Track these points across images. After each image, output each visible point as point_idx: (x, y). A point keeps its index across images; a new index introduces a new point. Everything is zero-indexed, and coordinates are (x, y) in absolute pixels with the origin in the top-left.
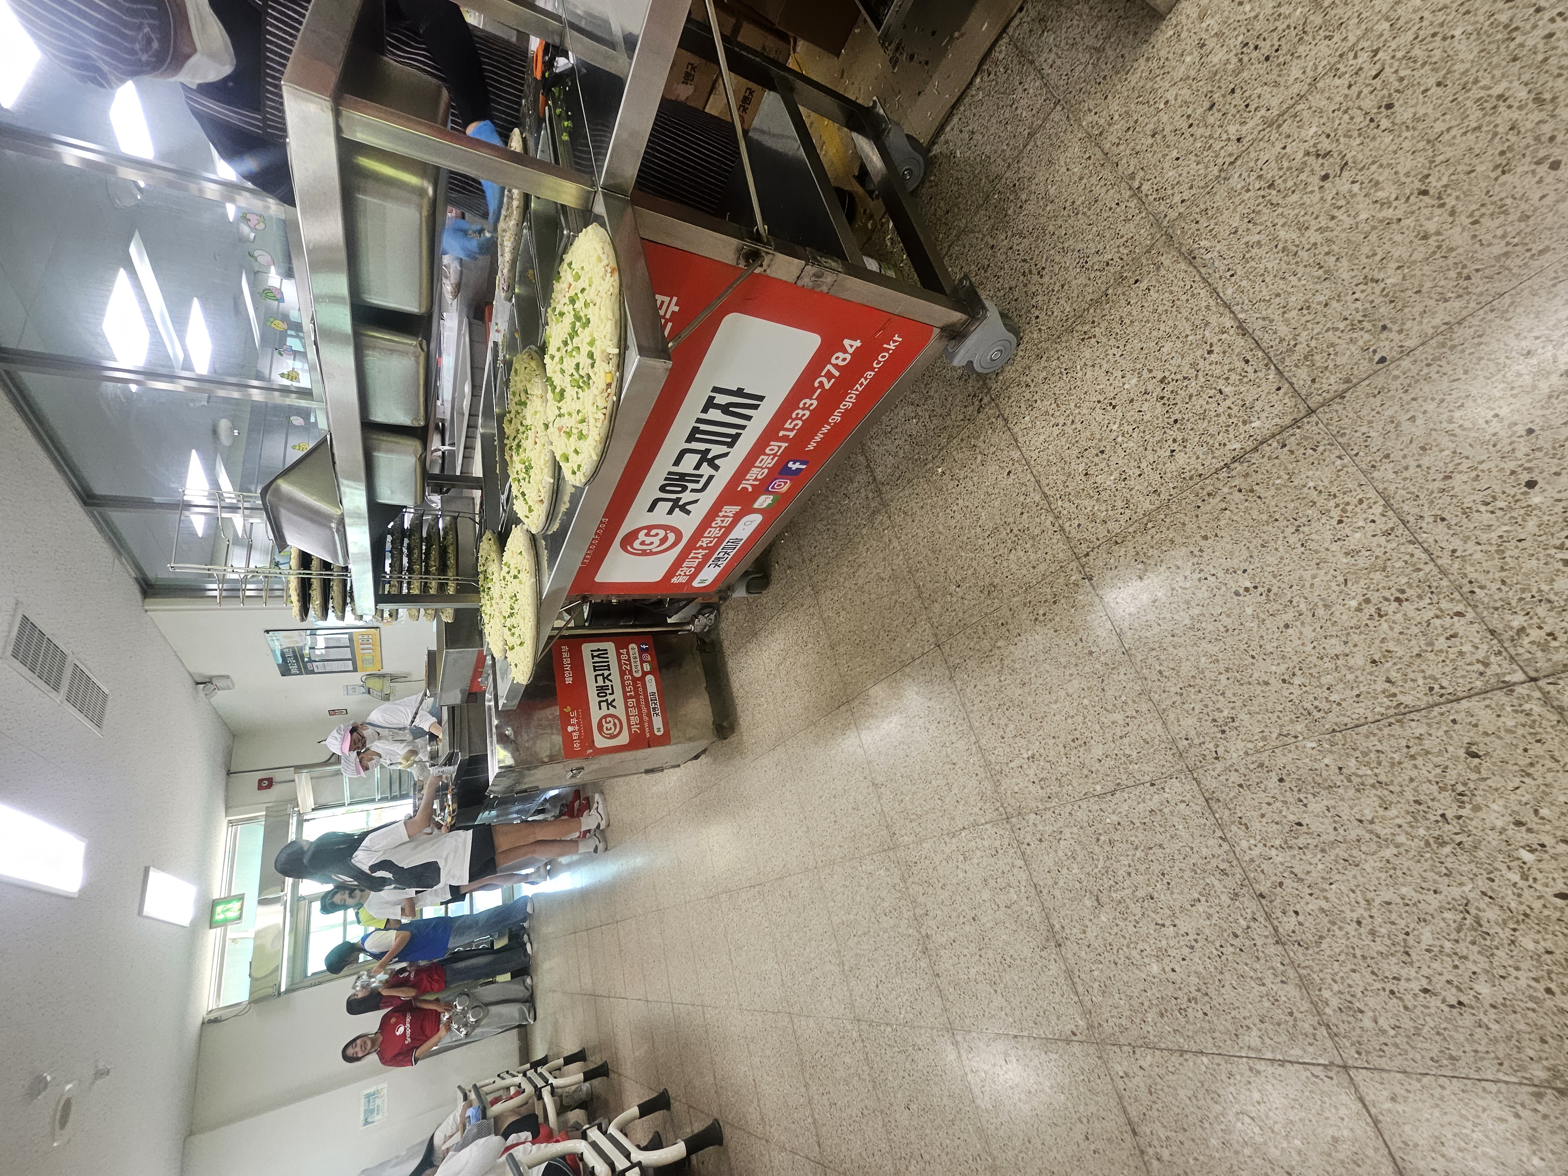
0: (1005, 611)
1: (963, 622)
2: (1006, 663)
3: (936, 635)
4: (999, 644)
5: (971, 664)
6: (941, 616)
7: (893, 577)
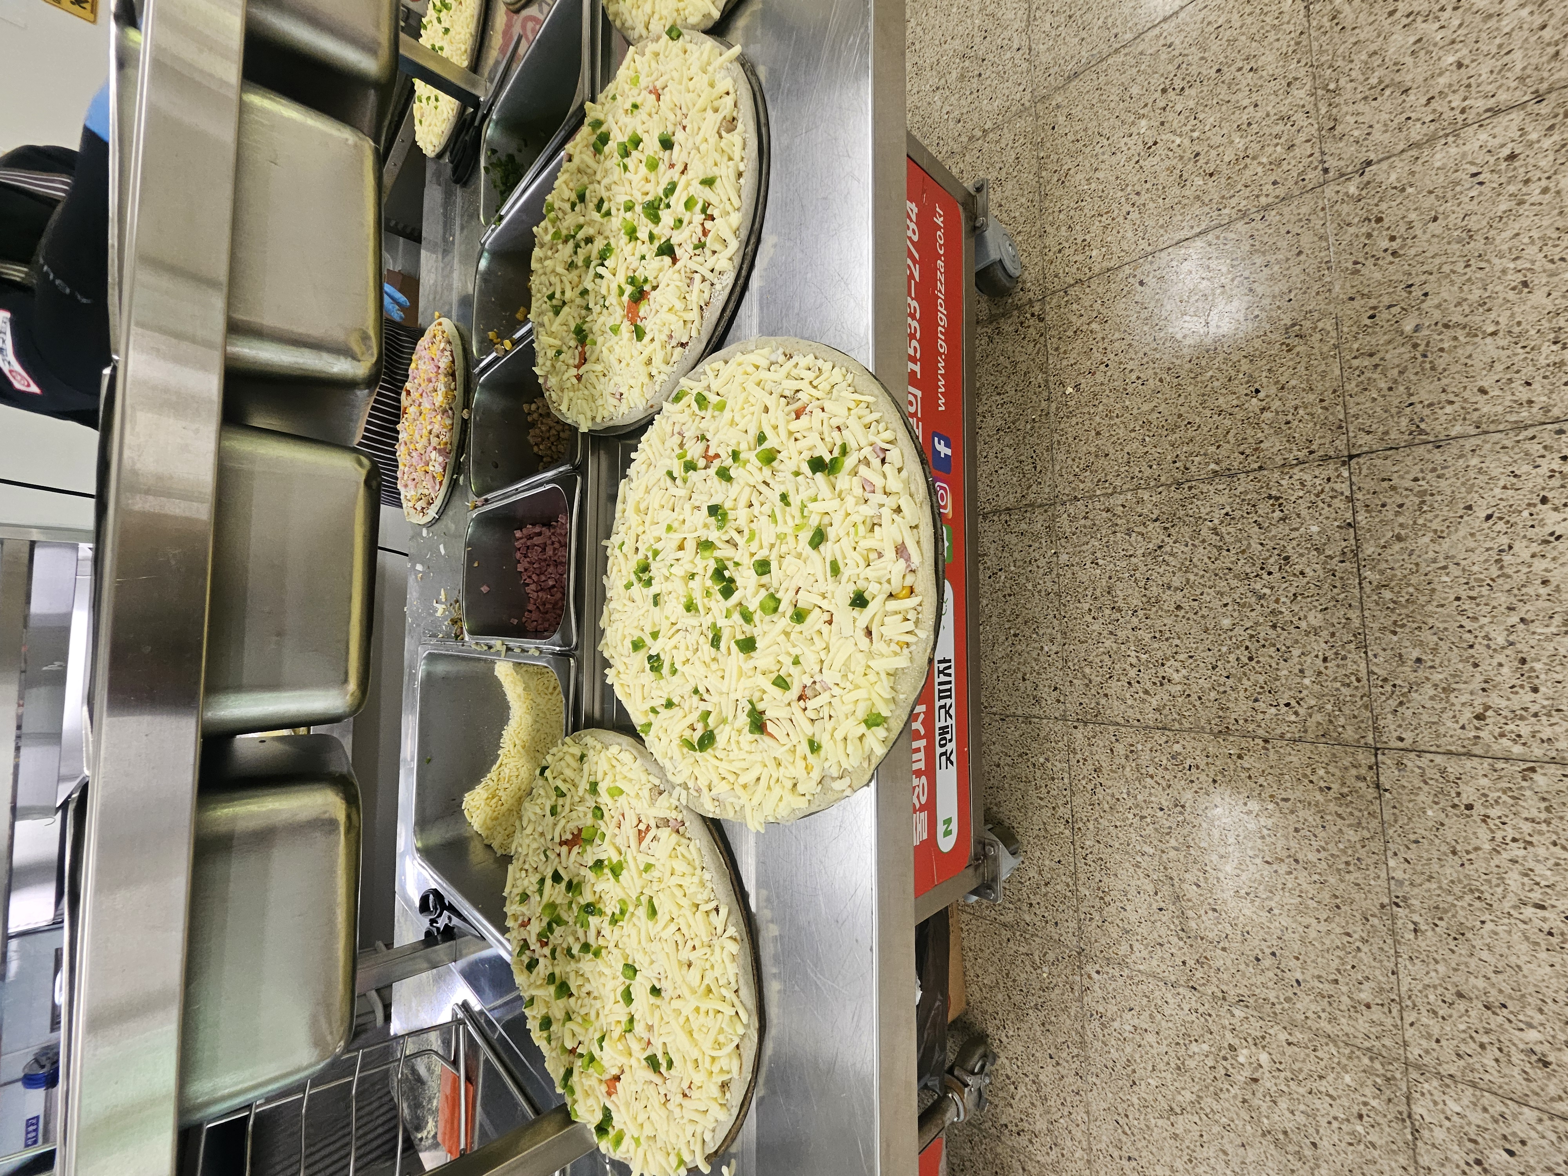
0: (1349, 310)
1: (1329, 395)
2: (1456, 318)
3: (1326, 458)
4: (1408, 328)
5: (1426, 391)
6: (1291, 439)
7: (1168, 523)
